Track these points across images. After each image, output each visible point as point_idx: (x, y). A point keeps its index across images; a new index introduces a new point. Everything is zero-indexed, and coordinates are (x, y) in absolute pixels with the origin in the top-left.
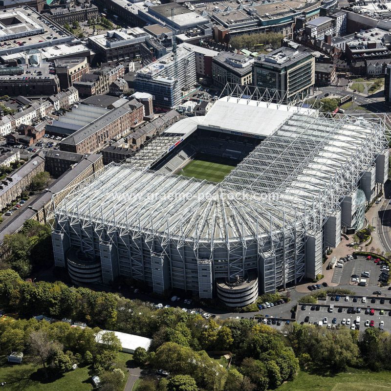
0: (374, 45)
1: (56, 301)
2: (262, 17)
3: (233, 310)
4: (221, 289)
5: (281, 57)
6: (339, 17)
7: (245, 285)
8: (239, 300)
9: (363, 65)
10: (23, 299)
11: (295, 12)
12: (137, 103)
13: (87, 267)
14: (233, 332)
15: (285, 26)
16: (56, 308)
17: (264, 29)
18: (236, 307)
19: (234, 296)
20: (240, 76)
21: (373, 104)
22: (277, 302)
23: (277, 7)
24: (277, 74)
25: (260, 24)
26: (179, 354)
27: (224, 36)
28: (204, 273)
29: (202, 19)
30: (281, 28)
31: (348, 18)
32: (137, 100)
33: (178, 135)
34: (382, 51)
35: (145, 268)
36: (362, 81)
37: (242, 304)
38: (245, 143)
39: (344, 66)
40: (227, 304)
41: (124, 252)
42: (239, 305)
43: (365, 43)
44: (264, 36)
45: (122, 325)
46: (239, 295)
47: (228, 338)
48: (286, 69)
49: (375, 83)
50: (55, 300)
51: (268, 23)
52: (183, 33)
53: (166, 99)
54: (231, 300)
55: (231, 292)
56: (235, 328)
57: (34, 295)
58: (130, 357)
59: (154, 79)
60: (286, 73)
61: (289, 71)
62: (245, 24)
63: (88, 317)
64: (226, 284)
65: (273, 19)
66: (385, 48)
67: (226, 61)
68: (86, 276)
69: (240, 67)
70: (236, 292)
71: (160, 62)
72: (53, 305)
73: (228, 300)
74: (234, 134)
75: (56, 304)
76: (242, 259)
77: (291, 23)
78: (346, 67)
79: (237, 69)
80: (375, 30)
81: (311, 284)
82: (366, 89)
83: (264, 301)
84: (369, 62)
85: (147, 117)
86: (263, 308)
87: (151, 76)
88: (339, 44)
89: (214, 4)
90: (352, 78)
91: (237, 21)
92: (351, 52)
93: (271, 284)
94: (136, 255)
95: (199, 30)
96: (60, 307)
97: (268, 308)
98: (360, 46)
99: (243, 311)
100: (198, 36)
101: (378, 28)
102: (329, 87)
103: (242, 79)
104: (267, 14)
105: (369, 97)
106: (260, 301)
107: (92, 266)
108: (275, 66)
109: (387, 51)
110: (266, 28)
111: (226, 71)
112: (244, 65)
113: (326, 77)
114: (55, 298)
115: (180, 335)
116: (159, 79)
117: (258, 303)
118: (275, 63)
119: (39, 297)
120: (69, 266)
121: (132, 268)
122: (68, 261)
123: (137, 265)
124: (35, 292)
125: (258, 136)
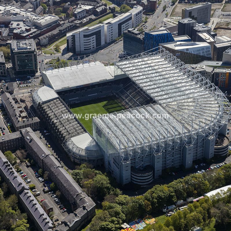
0: (30, 29)
9: (39, 41)
10: (153, 204)
24: (33, 55)
36: (45, 49)
40: (222, 155)
43: (23, 29)
63: (196, 192)
66: (36, 30)
74: (78, 87)
82: (55, 52)
92: (23, 36)
96: (176, 195)
98: (23, 32)
109: (38, 31)
119: (163, 197)
120: (139, 178)
121: (167, 162)
122: (138, 175)
123: (170, 159)
124: (158, 196)
125: (92, 84)
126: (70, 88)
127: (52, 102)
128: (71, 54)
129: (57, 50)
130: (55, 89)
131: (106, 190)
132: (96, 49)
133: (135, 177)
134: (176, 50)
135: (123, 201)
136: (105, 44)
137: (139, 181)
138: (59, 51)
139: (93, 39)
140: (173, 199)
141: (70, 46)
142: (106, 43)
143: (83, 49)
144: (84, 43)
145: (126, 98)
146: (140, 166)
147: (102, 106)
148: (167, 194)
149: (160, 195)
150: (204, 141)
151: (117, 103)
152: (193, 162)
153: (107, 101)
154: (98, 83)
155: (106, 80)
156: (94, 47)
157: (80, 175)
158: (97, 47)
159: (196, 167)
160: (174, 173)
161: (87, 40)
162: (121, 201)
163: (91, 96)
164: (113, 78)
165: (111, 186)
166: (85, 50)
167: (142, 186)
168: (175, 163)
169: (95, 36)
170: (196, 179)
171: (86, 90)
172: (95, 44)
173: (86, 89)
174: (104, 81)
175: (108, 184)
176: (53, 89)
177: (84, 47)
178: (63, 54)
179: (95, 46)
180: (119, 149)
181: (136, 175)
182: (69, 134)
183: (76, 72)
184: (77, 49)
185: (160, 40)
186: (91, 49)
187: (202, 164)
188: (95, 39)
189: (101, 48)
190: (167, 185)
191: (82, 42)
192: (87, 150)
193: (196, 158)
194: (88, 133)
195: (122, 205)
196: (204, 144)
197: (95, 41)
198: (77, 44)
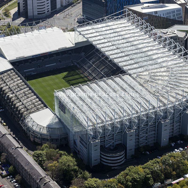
63: (174, 173)
74: (34, 57)
120: (110, 158)
121: (140, 140)
122: (108, 155)
123: (144, 137)
124: (132, 179)
125: (51, 52)
126: (25, 58)
127: (6, 74)
128: (22, 19)
129: (7, 14)
130: (9, 59)
131: (73, 173)
132: (51, 13)
133: (105, 157)
134: (144, 13)
135: (93, 185)
136: (60, 8)
137: (110, 162)
138: (9, 16)
140: (149, 182)
141: (21, 10)
142: (62, 6)
143: (36, 13)
144: (37, 6)
145: (89, 68)
146: (110, 145)
147: (62, 78)
148: (143, 176)
149: (135, 177)
150: (181, 115)
151: (79, 74)
152: (170, 139)
153: (68, 72)
154: (57, 52)
155: (66, 48)
157: (42, 156)
158: (52, 11)
159: (173, 145)
160: (148, 152)
161: (41, 3)
162: (91, 185)
163: (49, 66)
164: (73, 45)
165: (79, 168)
166: (38, 14)
167: (113, 168)
168: (149, 141)
170: (175, 158)
171: (43, 60)
172: (50, 7)
173: (42, 58)
174: (63, 49)
175: (75, 166)
176: (6, 59)
177: (38, 11)
178: (13, 20)
179: (50, 10)
180: (87, 126)
181: (107, 155)
182: (28, 110)
183: (32, 40)
184: (30, 14)
185: (124, 2)
186: (45, 13)
187: (179, 142)
188: (49, 2)
189: (57, 12)
190: (141, 166)
191: (35, 5)
192: (49, 127)
193: (173, 135)
194: (49, 108)
196: (180, 119)
197: (49, 4)
198: (30, 7)
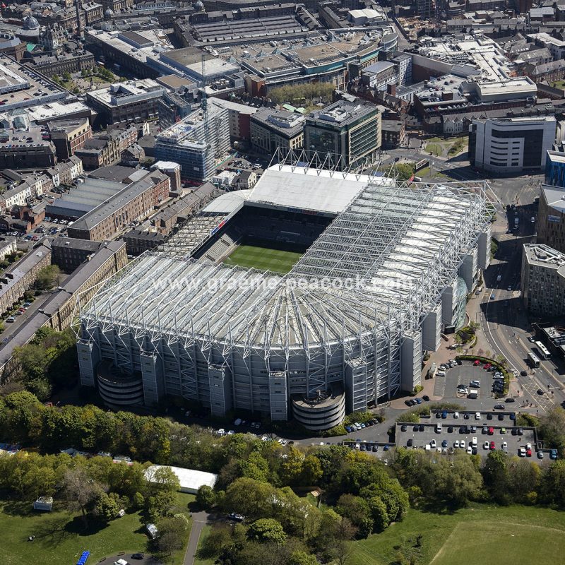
0: (450, 96)
1: (91, 431)
2: (306, 64)
3: (315, 434)
4: (299, 408)
5: (339, 113)
6: (403, 62)
7: (329, 402)
8: (322, 422)
9: (439, 122)
10: (46, 428)
11: (346, 56)
12: (161, 175)
13: (124, 385)
14: (321, 462)
15: (336, 74)
16: (90, 439)
17: (309, 78)
18: (319, 430)
19: (316, 416)
20: (288, 138)
21: (456, 170)
22: (369, 423)
23: (323, 51)
24: (336, 134)
25: (304, 72)
26: (257, 493)
27: (259, 87)
28: (278, 388)
29: (230, 67)
30: (330, 76)
31: (414, 63)
32: (161, 170)
33: (221, 214)
34: (461, 104)
35: (199, 384)
36: (438, 141)
37: (326, 427)
38: (304, 223)
39: (414, 123)
40: (307, 427)
41: (171, 364)
42: (323, 427)
43: (439, 93)
44: (309, 87)
45: (177, 458)
46: (322, 415)
47: (316, 469)
48: (347, 128)
49: (456, 143)
50: (88, 428)
51: (314, 70)
52: (208, 85)
53: (195, 169)
54: (313, 422)
55: (313, 411)
56: (324, 457)
57: (60, 423)
58: (192, 499)
59: (180, 144)
60: (348, 133)
61: (350, 131)
62: (286, 72)
63: (133, 449)
64: (305, 402)
65: (319, 65)
66: (464, 100)
67: (268, 120)
68: (123, 397)
69: (287, 126)
70: (319, 412)
71: (186, 123)
72: (86, 435)
73: (308, 422)
74: (292, 211)
75: (90, 433)
76: (324, 369)
77: (342, 70)
78: (416, 125)
79: (284, 129)
80: (450, 78)
81: (408, 398)
82: (446, 151)
83: (353, 422)
84: (445, 117)
85: (174, 192)
86: (353, 430)
87: (175, 141)
88: (405, 95)
89: (242, 48)
90: (426, 138)
91: (275, 69)
92: (422, 105)
93: (361, 400)
94: (187, 368)
95: (227, 81)
96: (96, 437)
97: (358, 430)
98: (433, 97)
99: (327, 436)
100: (227, 89)
101: (452, 74)
102: (398, 150)
103: (291, 141)
104: (312, 60)
105: (450, 161)
106: (349, 422)
107: (131, 384)
108: (333, 124)
109: (467, 103)
110: (312, 77)
111: (269, 132)
112: (292, 124)
113: (394, 137)
114: (87, 426)
115: (255, 468)
116: (186, 143)
117: (346, 425)
118: (333, 120)
119: (67, 425)
121: (183, 385)
124: (62, 419)
125: (322, 213)
126: (275, 206)
128: (467, 163)
129: (453, 150)
130: (248, 199)
132: (523, 170)
139: (516, 145)
140: (83, 440)
143: (488, 160)
144: (492, 147)
146: (123, 366)
148: (77, 425)
156: (517, 164)
158: (524, 167)
161: (498, 142)
165: (43, 373)
166: (492, 163)
169: (522, 140)
170: (153, 428)
172: (521, 157)
175: (38, 365)
177: (491, 158)
179: (521, 162)
184: (478, 158)
186: (505, 164)
188: (521, 145)
191: (489, 144)
195: (6, 407)
197: (521, 151)
198: (479, 146)
